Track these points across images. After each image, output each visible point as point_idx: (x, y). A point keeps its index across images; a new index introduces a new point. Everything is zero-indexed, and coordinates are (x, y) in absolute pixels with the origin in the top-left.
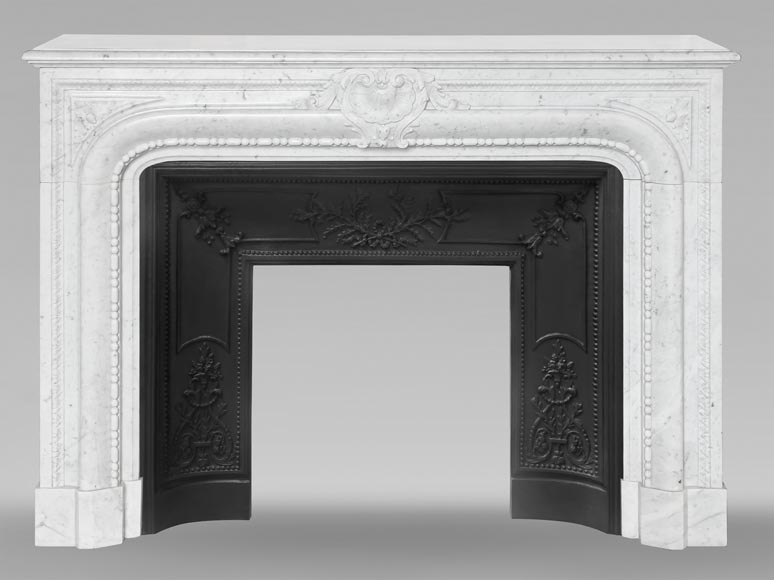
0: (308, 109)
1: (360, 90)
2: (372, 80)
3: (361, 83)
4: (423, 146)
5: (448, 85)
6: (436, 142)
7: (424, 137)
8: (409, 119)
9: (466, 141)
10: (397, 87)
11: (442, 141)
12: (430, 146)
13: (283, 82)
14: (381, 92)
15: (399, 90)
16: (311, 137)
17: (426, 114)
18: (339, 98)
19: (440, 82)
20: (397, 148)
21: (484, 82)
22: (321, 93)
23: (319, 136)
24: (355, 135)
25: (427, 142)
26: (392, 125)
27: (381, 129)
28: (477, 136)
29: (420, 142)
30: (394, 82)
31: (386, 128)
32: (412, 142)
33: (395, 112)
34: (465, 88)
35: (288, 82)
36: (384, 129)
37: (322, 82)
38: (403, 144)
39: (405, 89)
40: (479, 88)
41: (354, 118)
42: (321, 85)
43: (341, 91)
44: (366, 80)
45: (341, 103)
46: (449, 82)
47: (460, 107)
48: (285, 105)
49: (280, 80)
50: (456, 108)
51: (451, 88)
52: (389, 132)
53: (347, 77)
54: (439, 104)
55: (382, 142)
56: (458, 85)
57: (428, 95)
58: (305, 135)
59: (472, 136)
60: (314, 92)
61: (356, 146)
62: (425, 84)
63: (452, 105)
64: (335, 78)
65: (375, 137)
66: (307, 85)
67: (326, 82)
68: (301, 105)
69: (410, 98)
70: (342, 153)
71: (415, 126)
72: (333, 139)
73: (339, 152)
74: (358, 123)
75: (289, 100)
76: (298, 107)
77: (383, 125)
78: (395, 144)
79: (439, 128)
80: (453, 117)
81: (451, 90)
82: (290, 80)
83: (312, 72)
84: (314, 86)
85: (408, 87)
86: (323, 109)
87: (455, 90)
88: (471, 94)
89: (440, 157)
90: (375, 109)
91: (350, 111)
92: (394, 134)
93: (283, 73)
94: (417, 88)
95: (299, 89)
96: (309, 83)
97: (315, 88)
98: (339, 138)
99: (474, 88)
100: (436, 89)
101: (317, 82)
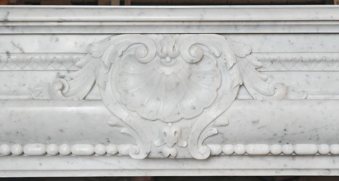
0: (52, 99)
1: (132, 68)
2: (152, 51)
3: (135, 58)
4: (233, 155)
5: (272, 61)
6: (252, 148)
7: (235, 141)
8: (212, 113)
9: (301, 148)
10: (192, 63)
11: (263, 148)
12: (245, 155)
13: (13, 57)
14: (168, 71)
15: (195, 68)
16: (59, 142)
17: (237, 107)
18: (100, 82)
19: (261, 56)
20: (193, 159)
21: (329, 56)
22: (73, 74)
23: (71, 141)
24: (127, 138)
25: (240, 148)
26: (183, 123)
27: (166, 130)
28: (318, 140)
29: (228, 149)
30: (187, 54)
31: (175, 128)
32: (216, 149)
33: (189, 102)
34: (299, 66)
35: (21, 57)
37: (75, 57)
38: (202, 152)
39: (205, 67)
40: (320, 66)
41: (124, 114)
42: (73, 62)
43: (103, 71)
44: (142, 51)
45: (104, 89)
46: (273, 56)
47: (292, 96)
48: (15, 92)
49: (8, 53)
50: (285, 97)
51: (278, 66)
52: (180, 135)
53: (112, 48)
54: (257, 90)
55: (169, 151)
56: (287, 61)
57: (241, 76)
58: (49, 140)
59: (309, 140)
60: (63, 73)
61: (128, 156)
62: (238, 58)
63: (280, 92)
64: (94, 49)
65: (157, 142)
66: (52, 62)
67: (81, 56)
68: (41, 93)
69: (213, 81)
70: (110, 164)
71: (222, 125)
72: (94, 145)
73: (106, 163)
74: (130, 121)
75: (24, 85)
76: (37, 96)
77: (170, 124)
78: (190, 153)
79: (259, 128)
80: (282, 110)
81: (277, 70)
82: (24, 53)
83: (57, 40)
84: (62, 62)
85: (209, 63)
86: (75, 99)
87: (283, 69)
88: (307, 76)
89: (256, 170)
90: (158, 99)
91: (117, 102)
92: (188, 138)
93: (12, 42)
94: (224, 65)
95: (40, 68)
96: (55, 59)
97: (65, 66)
98: (103, 144)
99: (313, 67)
100: (254, 68)
101: (66, 57)
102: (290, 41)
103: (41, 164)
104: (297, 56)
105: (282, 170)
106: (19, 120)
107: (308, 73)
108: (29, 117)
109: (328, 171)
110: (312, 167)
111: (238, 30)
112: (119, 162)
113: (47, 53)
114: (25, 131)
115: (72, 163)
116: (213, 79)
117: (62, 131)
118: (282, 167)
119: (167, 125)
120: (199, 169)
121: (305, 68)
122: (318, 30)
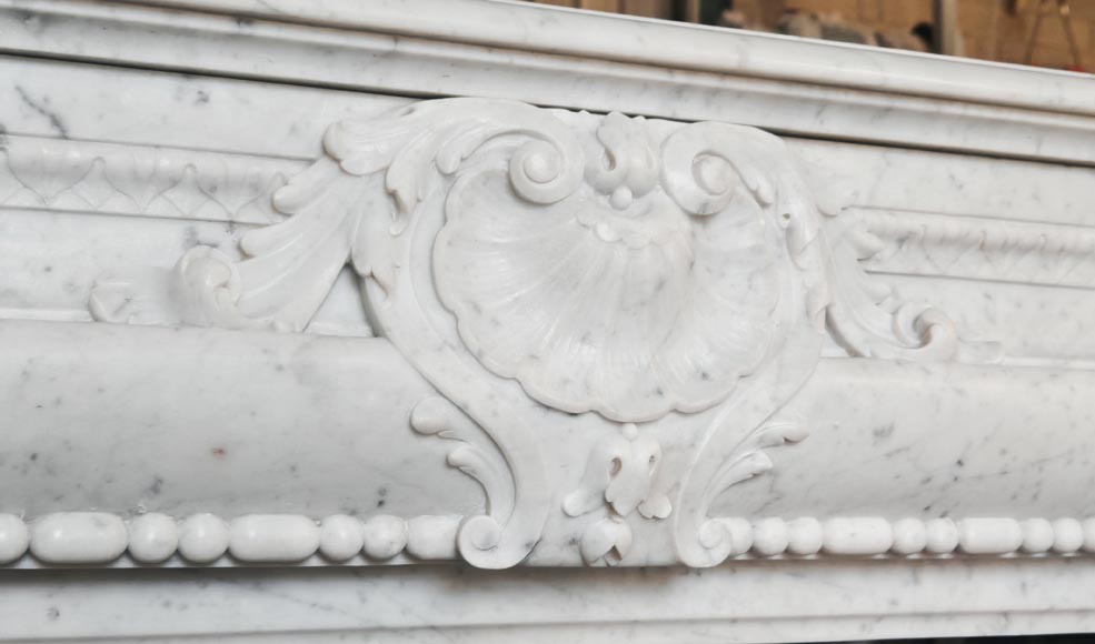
2: (575, 163)
5: (902, 240)
9: (978, 530)
13: (18, 150)
15: (701, 235)
18: (378, 266)
21: (1060, 237)
23: (235, 503)
26: (674, 428)
27: (618, 449)
29: (772, 534)
33: (685, 355)
34: (971, 264)
36: (637, 450)
37: (271, 169)
38: (708, 543)
40: (1025, 267)
42: (258, 189)
45: (392, 293)
46: (907, 223)
50: (952, 357)
51: (913, 259)
52: (659, 471)
56: (944, 241)
57: (829, 279)
60: (208, 232)
65: (573, 501)
66: (174, 182)
67: (291, 169)
68: (128, 300)
69: (750, 287)
70: (329, 608)
71: (787, 440)
72: (318, 520)
73: (314, 605)
74: (495, 414)
75: (48, 269)
76: (116, 312)
77: (631, 429)
78: (671, 545)
79: (889, 455)
80: (960, 392)
81: (910, 269)
82: (65, 138)
83: (204, 99)
84: (214, 189)
85: (740, 225)
86: (281, 326)
87: (927, 269)
88: (988, 297)
89: (805, 619)
90: (585, 338)
91: (445, 342)
92: (677, 485)
93: (18, 89)
94: (781, 235)
95: (118, 204)
96: (189, 171)
97: (220, 204)
98: (353, 513)
99: (1008, 267)
100: (855, 255)
101: (237, 167)
102: (952, 177)
103: (56, 614)
104: (974, 228)
105: (880, 618)
106: (58, 402)
107: (991, 288)
108: (101, 390)
109: (1003, 621)
110: (967, 606)
111: (822, 122)
112: (364, 600)
113: (157, 147)
114: (70, 449)
115: (184, 607)
116: (749, 280)
117: (221, 452)
118: (884, 609)
119: (621, 433)
120: (635, 623)
121: (986, 271)
122: (1039, 145)
